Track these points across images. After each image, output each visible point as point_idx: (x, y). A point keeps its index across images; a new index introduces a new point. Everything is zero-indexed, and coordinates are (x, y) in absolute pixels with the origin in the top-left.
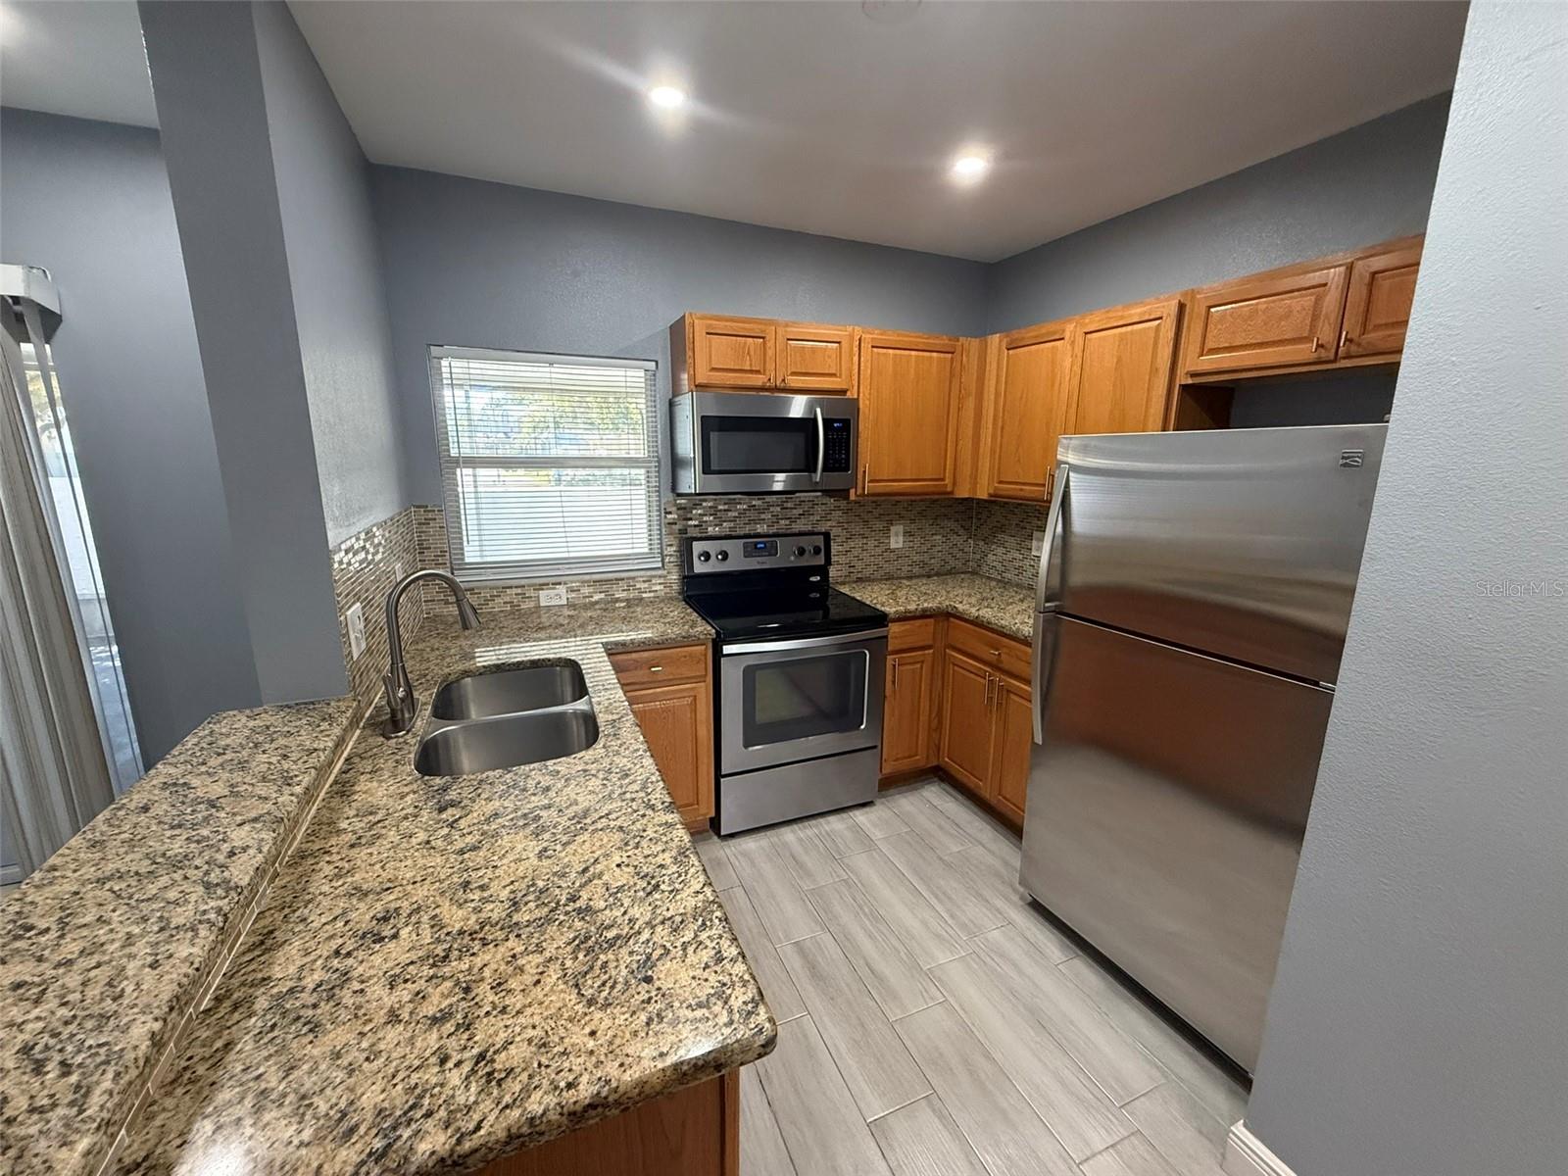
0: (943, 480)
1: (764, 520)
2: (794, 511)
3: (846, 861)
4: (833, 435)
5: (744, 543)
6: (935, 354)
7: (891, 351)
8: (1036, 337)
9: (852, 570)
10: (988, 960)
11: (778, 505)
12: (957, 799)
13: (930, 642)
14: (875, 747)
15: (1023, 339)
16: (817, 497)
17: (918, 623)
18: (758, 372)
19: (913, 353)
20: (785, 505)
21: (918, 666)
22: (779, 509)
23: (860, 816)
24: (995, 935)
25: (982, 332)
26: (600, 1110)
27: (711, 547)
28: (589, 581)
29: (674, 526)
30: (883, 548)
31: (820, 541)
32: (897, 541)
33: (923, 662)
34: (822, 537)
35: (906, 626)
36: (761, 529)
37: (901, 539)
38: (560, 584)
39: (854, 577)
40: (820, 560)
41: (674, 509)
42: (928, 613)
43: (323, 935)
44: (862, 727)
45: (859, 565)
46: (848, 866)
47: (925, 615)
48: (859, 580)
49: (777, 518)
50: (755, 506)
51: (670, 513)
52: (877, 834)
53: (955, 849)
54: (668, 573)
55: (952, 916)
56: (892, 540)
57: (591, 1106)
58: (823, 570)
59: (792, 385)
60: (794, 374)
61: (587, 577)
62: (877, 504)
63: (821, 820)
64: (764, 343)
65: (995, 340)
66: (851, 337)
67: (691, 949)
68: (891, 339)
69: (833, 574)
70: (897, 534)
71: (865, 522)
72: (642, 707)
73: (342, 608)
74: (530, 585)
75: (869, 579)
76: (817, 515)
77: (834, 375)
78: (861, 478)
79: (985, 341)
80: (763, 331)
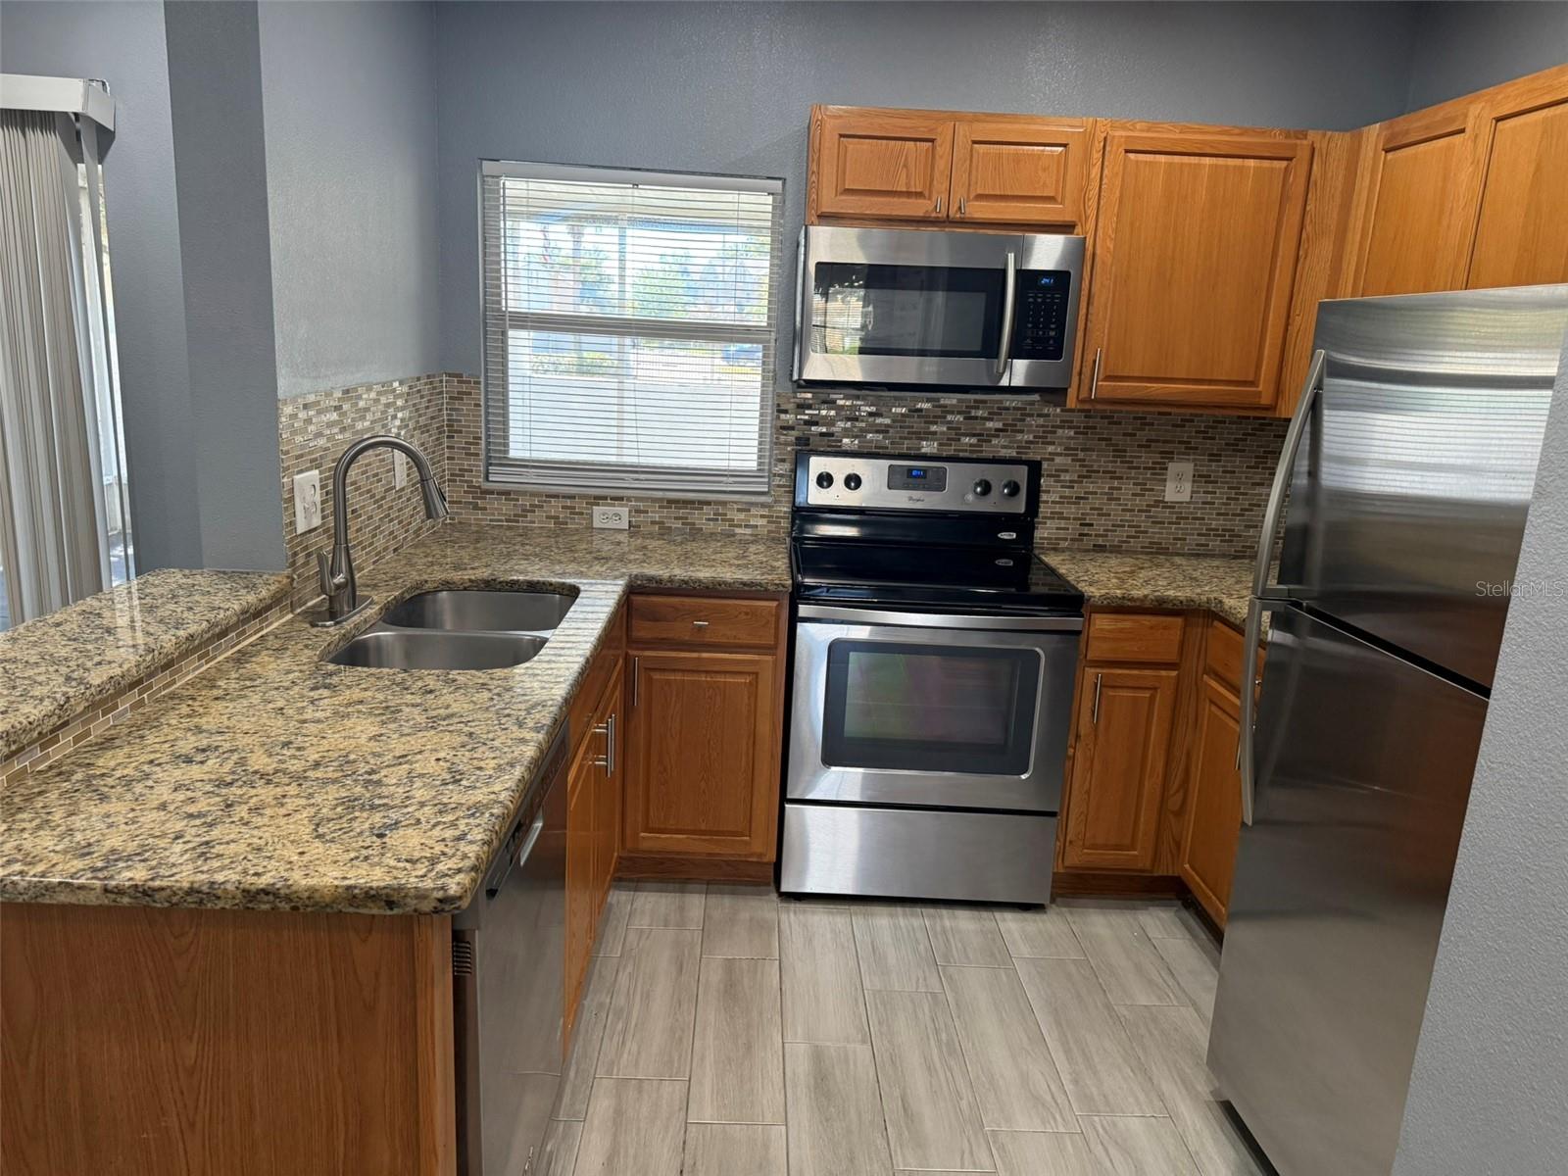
0: (1253, 383)
1: (935, 433)
2: (990, 424)
3: (951, 970)
4: (1035, 298)
5: (890, 466)
6: (1252, 163)
7: (1163, 158)
8: (1427, 128)
9: (1086, 530)
10: (1099, 1150)
11: (959, 413)
12: (1195, 937)
13: (1173, 657)
14: (1053, 814)
15: (1407, 132)
16: (1032, 403)
17: (1148, 620)
18: (919, 195)
19: (1207, 160)
20: (973, 413)
21: (1147, 694)
22: (961, 418)
23: (1010, 923)
24: (1134, 1125)
25: (1354, 125)
26: (271, 898)
27: (839, 467)
28: (661, 500)
29: (786, 433)
30: (1149, 498)
31: (1021, 474)
32: (1178, 488)
33: (1154, 689)
34: (1024, 469)
35: (1127, 623)
36: (928, 447)
37: (1188, 487)
38: (621, 499)
39: (1088, 543)
40: (1019, 506)
42: (1170, 606)
43: (149, 749)
44: (1023, 777)
45: (1100, 524)
46: (950, 978)
47: (1161, 608)
48: (1100, 549)
49: (956, 432)
50: (921, 410)
51: (786, 412)
52: (1022, 949)
53: (1144, 999)
54: (776, 502)
55: (1076, 1082)
56: (1170, 487)
57: (265, 892)
58: (1025, 524)
59: (976, 215)
60: (980, 197)
61: (660, 494)
62: (1143, 422)
63: (945, 912)
64: (934, 148)
65: (1374, 133)
66: (1088, 138)
67: (441, 827)
68: (1169, 135)
69: (1041, 533)
70: (1180, 477)
71: (1119, 452)
72: (679, 677)
73: (288, 468)
74: (583, 497)
75: (1116, 550)
76: (1029, 432)
77: (1051, 199)
78: (1087, 371)
79: (1360, 135)
80: (931, 131)
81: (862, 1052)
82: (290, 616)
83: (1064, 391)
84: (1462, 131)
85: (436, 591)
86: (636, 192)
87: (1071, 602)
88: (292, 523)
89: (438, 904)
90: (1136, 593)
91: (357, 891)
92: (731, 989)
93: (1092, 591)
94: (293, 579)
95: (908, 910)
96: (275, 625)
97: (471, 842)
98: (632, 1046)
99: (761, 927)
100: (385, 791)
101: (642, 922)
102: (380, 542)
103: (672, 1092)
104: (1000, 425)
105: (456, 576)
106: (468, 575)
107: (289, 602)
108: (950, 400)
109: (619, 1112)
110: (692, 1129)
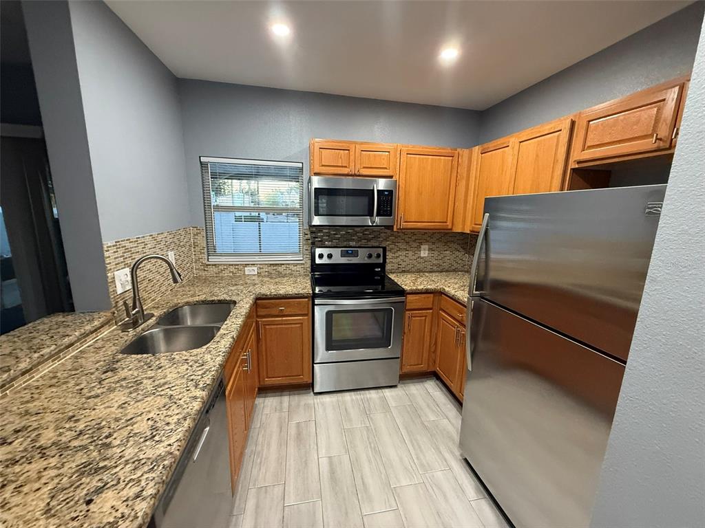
0: (446, 222)
2: (370, 236)
3: (371, 416)
4: (383, 198)
5: (341, 250)
6: (443, 158)
7: (418, 156)
8: (495, 146)
9: (399, 266)
10: (430, 490)
12: (442, 390)
13: (430, 306)
14: (398, 358)
15: (488, 148)
16: (383, 230)
17: (423, 296)
18: (346, 167)
19: (430, 157)
20: (365, 233)
21: (424, 318)
22: (361, 234)
23: (387, 393)
24: (439, 474)
25: (470, 146)
27: (325, 251)
28: (268, 264)
30: (417, 256)
31: (381, 251)
32: (424, 253)
33: (426, 316)
34: (382, 249)
35: (417, 297)
36: (352, 244)
37: (427, 252)
38: (255, 265)
39: (400, 270)
40: (381, 260)
41: (309, 233)
42: (429, 291)
44: (389, 348)
45: (404, 264)
46: (371, 419)
47: (427, 292)
48: (403, 272)
49: (360, 239)
50: (349, 232)
52: (392, 403)
53: (432, 418)
54: (305, 263)
55: (418, 458)
56: (422, 252)
58: (383, 266)
59: (364, 173)
60: (364, 168)
61: (267, 262)
62: (414, 234)
63: (367, 392)
64: (349, 153)
65: (477, 149)
66: (396, 149)
68: (418, 150)
69: (388, 267)
70: (425, 250)
71: (407, 243)
72: (275, 327)
73: (111, 269)
74: (241, 265)
75: (408, 272)
76: (382, 238)
77: (386, 168)
78: (399, 220)
79: (472, 150)
80: (349, 147)
81: (345, 458)
82: (115, 327)
83: (393, 226)
84: (508, 146)
85: (183, 306)
87: (402, 292)
88: (115, 291)
90: (420, 287)
92: (299, 437)
93: (406, 288)
94: (114, 313)
95: (355, 393)
96: (105, 333)
98: (263, 470)
99: (307, 406)
101: (267, 411)
102: (163, 289)
103: (278, 491)
104: (373, 236)
105: (190, 299)
106: (197, 299)
108: (358, 229)
109: (257, 506)
110: (286, 509)
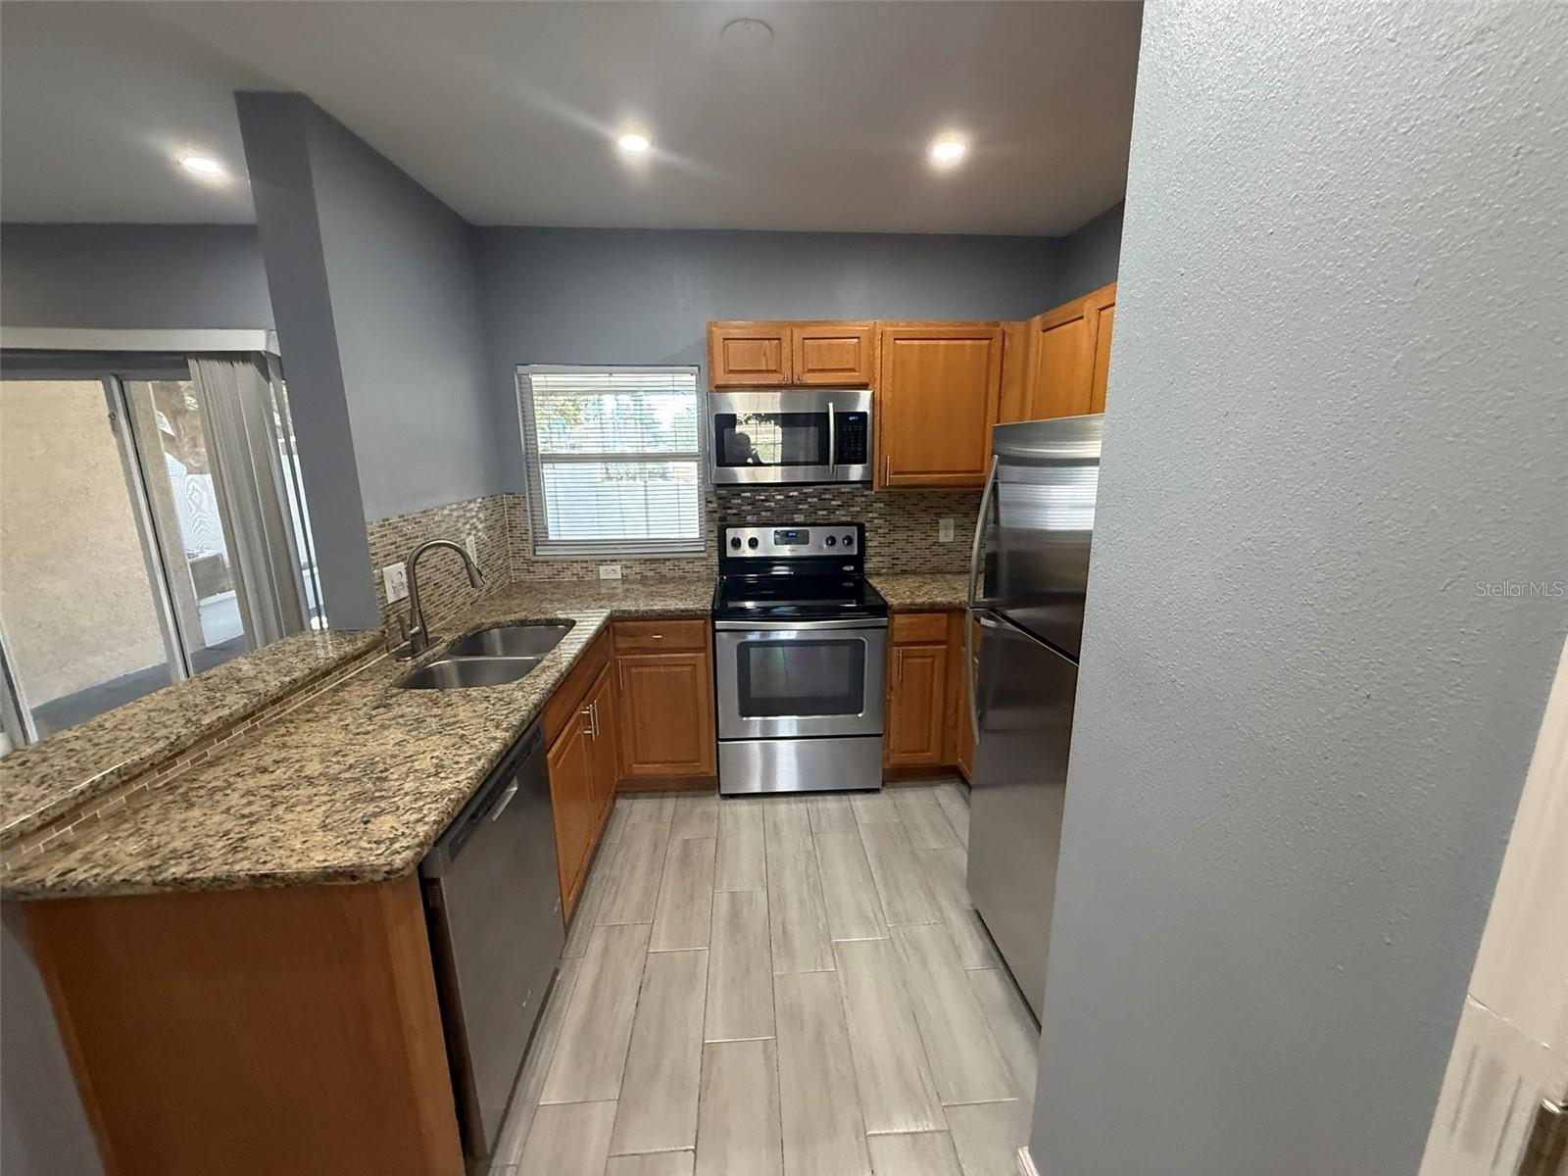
0: (980, 471)
1: (801, 509)
2: (833, 503)
3: (820, 835)
4: (848, 428)
5: (776, 532)
6: (968, 342)
7: (916, 342)
8: (1062, 317)
9: (895, 562)
10: (900, 950)
11: (815, 497)
13: (944, 638)
14: (880, 735)
15: (1053, 320)
16: (857, 489)
17: (926, 616)
18: (775, 371)
19: (942, 342)
20: (823, 497)
21: (929, 660)
22: (816, 500)
23: (859, 802)
24: (922, 930)
25: (1027, 316)
27: (745, 534)
28: (638, 560)
29: (715, 515)
30: (931, 541)
31: (854, 532)
32: (946, 534)
33: (933, 657)
34: (856, 528)
35: (913, 619)
36: (798, 518)
37: (952, 533)
38: (616, 561)
39: (898, 569)
40: (854, 550)
41: (714, 499)
42: (938, 607)
44: (860, 715)
45: (904, 557)
46: (819, 841)
47: (933, 609)
48: (904, 572)
49: (814, 509)
50: (792, 496)
51: (711, 502)
52: (864, 818)
54: (709, 556)
55: (889, 904)
56: (942, 533)
58: (859, 560)
59: (809, 382)
60: (811, 371)
61: (638, 556)
62: (923, 497)
63: (819, 798)
64: (780, 343)
65: (1037, 321)
66: (872, 332)
67: (411, 812)
68: (917, 329)
69: (867, 566)
70: (946, 528)
71: (910, 514)
72: (647, 670)
73: (377, 564)
74: (592, 561)
75: (914, 573)
76: (858, 506)
77: (853, 370)
78: (883, 470)
79: (1029, 323)
80: (778, 334)
81: (761, 896)
82: (386, 655)
83: (871, 482)
84: (1082, 318)
85: (490, 629)
86: (612, 379)
87: (883, 609)
88: (384, 598)
89: (386, 875)
90: (919, 601)
91: (330, 870)
92: (685, 858)
93: (892, 601)
94: (385, 633)
95: (798, 798)
96: (373, 662)
97: (426, 823)
98: (620, 902)
99: (707, 817)
100: (386, 785)
101: (635, 819)
102: (459, 600)
103: (641, 931)
104: (839, 503)
105: (501, 619)
106: (512, 617)
107: (384, 646)
108: (810, 490)
109: (606, 950)
110: (651, 956)
